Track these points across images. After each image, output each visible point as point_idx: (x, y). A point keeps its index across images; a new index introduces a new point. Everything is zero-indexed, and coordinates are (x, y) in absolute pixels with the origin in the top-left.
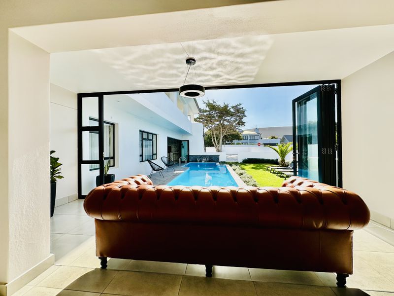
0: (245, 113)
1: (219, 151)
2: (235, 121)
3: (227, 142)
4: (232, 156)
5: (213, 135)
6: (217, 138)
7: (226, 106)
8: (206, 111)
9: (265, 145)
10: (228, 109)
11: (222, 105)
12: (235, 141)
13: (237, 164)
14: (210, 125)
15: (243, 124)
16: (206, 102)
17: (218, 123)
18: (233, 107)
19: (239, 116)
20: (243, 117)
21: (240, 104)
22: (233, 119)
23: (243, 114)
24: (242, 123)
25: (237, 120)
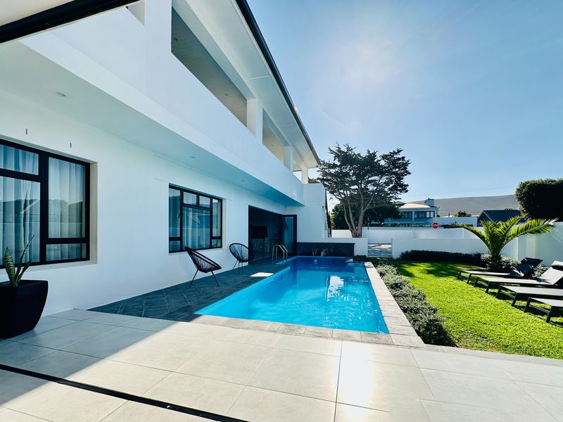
0: (409, 168)
1: (357, 235)
2: (387, 184)
3: (373, 223)
4: (383, 246)
5: (347, 208)
6: (354, 215)
7: (372, 156)
8: (334, 166)
9: (446, 227)
10: (375, 161)
11: (364, 154)
12: (389, 221)
13: (390, 261)
14: (342, 191)
15: (404, 188)
16: (335, 149)
17: (356, 187)
18: (384, 157)
19: (396, 174)
20: (403, 175)
21: (399, 151)
22: (384, 179)
23: (405, 168)
24: (402, 185)
25: (391, 181)
